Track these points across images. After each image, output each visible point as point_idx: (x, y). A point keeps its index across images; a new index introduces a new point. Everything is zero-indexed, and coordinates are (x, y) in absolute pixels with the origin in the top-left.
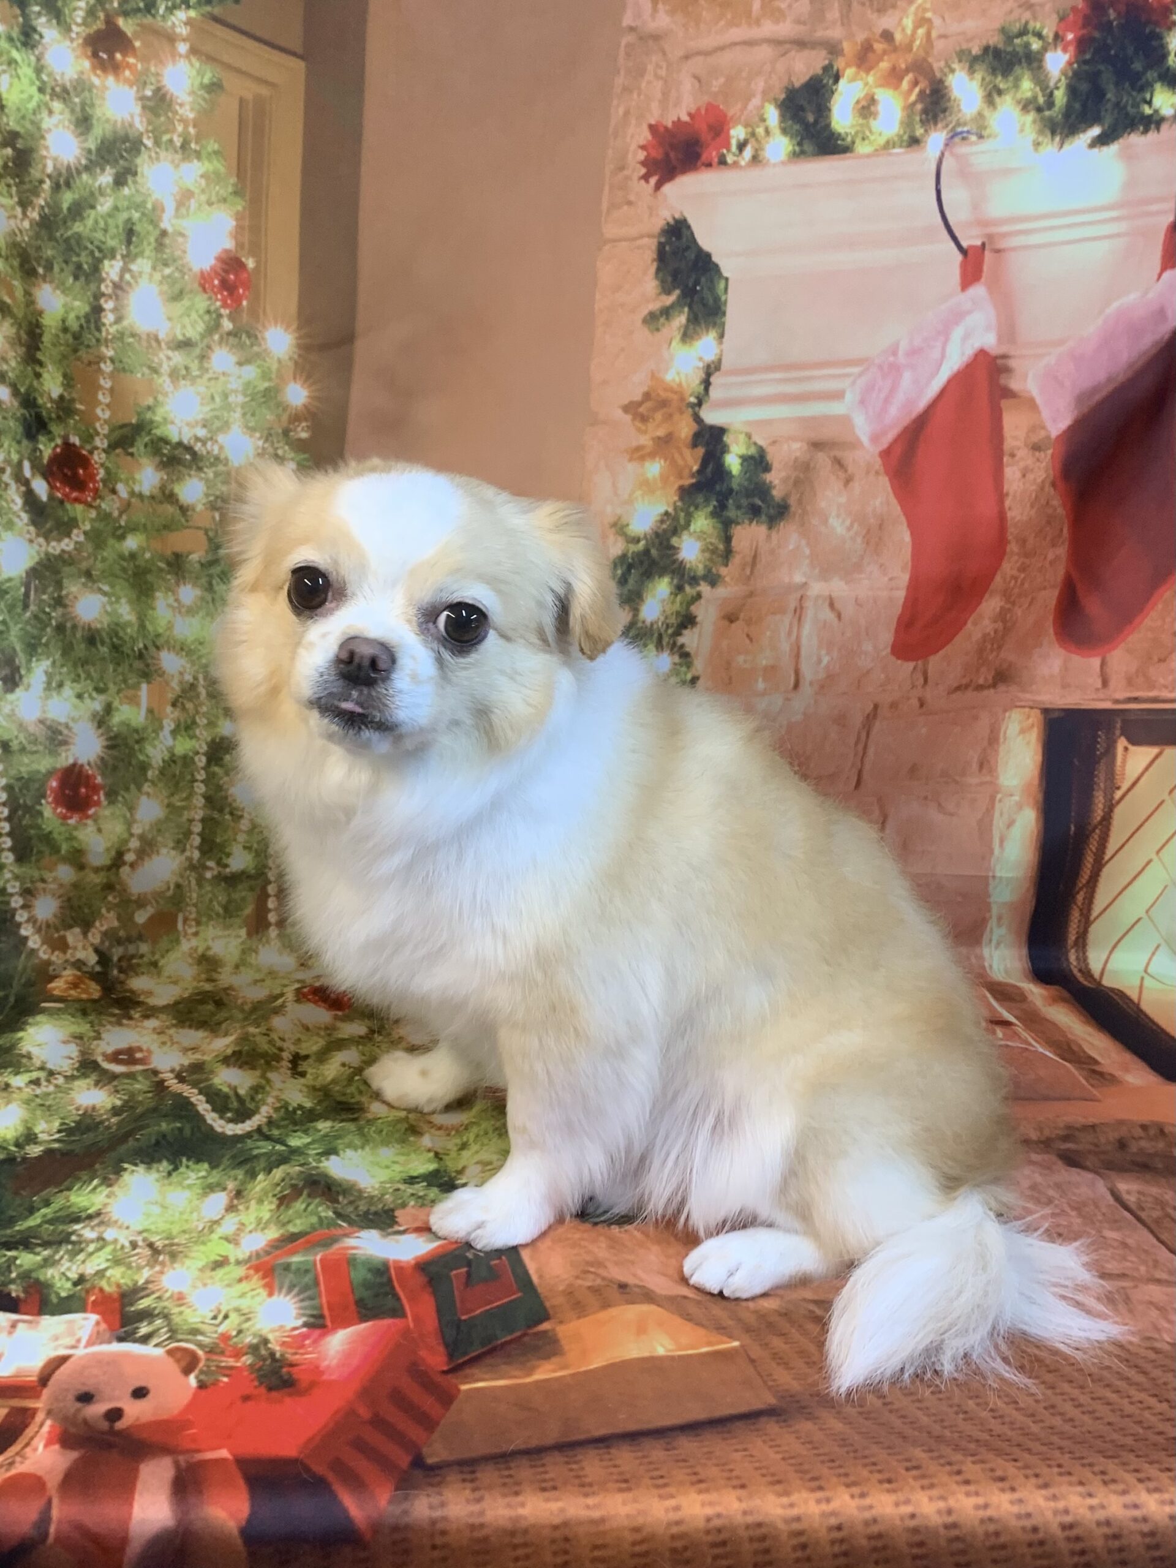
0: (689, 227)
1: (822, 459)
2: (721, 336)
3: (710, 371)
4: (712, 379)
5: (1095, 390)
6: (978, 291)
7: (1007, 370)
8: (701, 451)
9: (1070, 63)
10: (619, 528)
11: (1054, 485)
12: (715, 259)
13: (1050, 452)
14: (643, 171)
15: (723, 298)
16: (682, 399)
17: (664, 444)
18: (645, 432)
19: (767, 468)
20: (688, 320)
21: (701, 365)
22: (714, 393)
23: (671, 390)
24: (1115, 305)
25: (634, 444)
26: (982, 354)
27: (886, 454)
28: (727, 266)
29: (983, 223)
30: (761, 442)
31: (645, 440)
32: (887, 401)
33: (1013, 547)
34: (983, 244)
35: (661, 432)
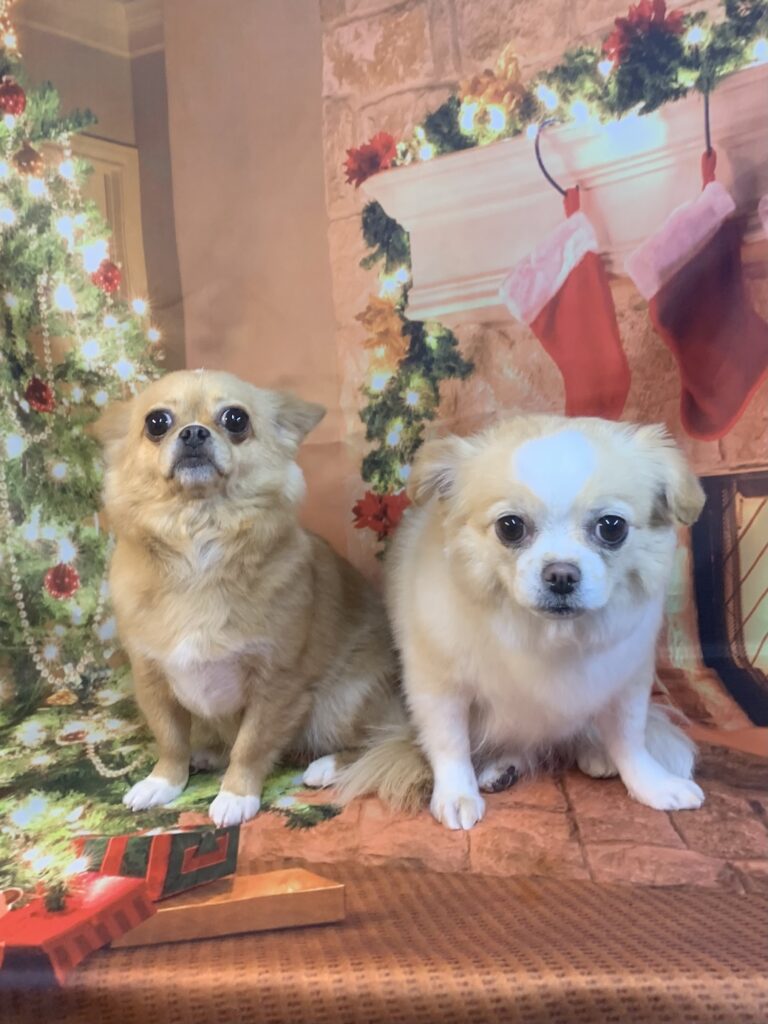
0: (379, 206)
1: (492, 333)
2: (410, 267)
3: (406, 289)
4: (408, 293)
5: (671, 266)
6: (579, 216)
7: (610, 262)
8: (408, 338)
9: (616, 67)
10: (365, 390)
11: (655, 330)
12: (398, 222)
13: (647, 310)
14: (347, 177)
15: (407, 244)
16: (391, 307)
17: (385, 335)
18: (372, 330)
19: (455, 343)
20: (387, 261)
21: (399, 286)
22: (411, 301)
23: (382, 302)
24: (676, 210)
25: (366, 338)
26: (589, 255)
27: (534, 325)
28: (406, 225)
29: (574, 173)
30: (449, 327)
31: (372, 335)
32: (529, 292)
33: (635, 374)
34: (577, 187)
35: (381, 329)
